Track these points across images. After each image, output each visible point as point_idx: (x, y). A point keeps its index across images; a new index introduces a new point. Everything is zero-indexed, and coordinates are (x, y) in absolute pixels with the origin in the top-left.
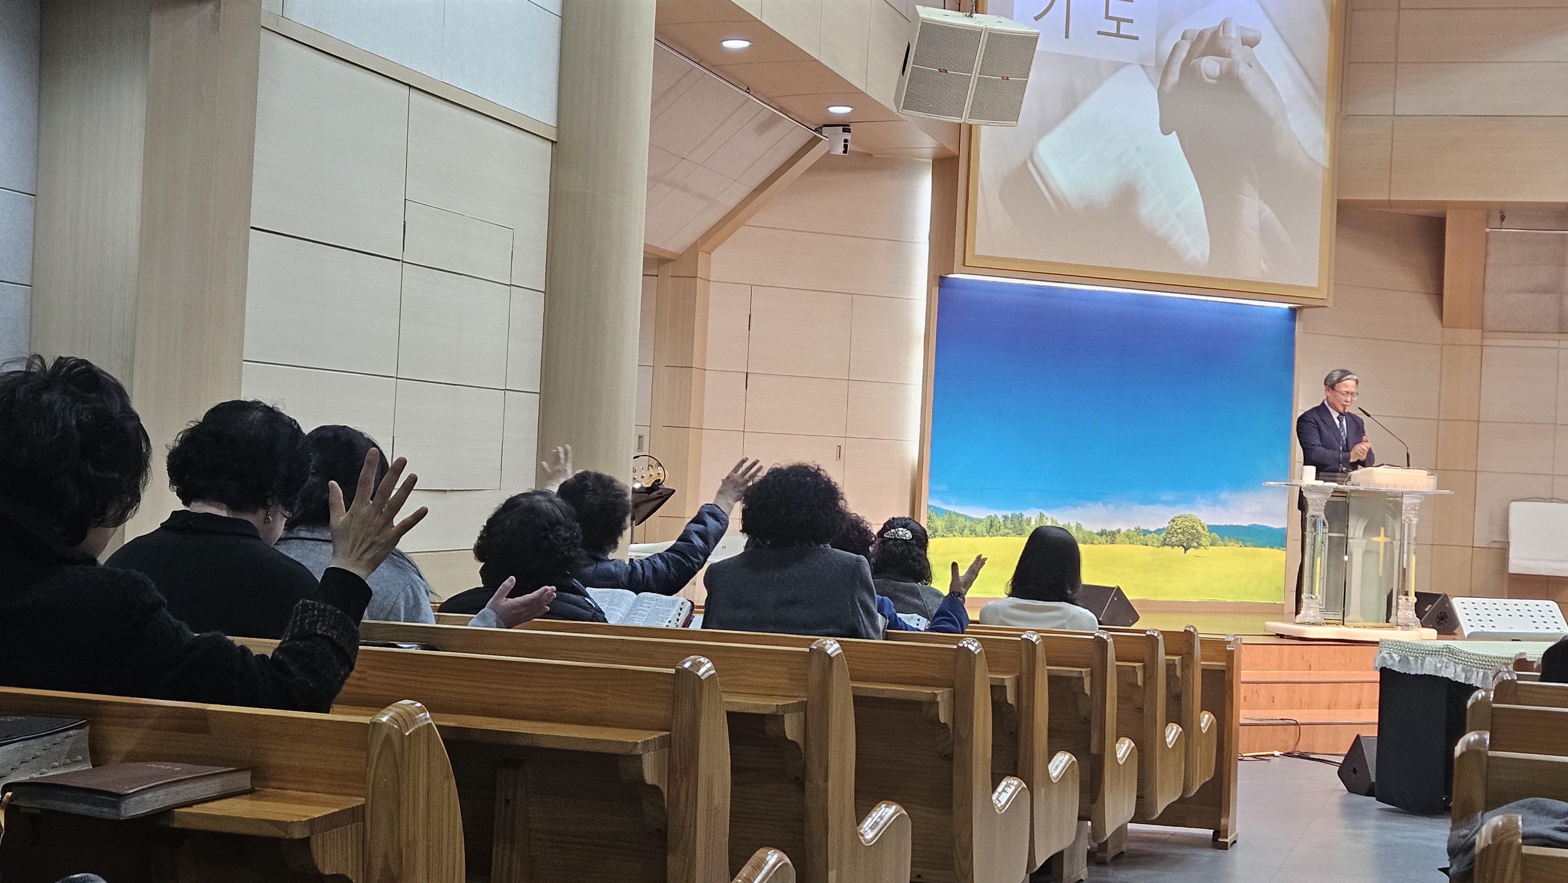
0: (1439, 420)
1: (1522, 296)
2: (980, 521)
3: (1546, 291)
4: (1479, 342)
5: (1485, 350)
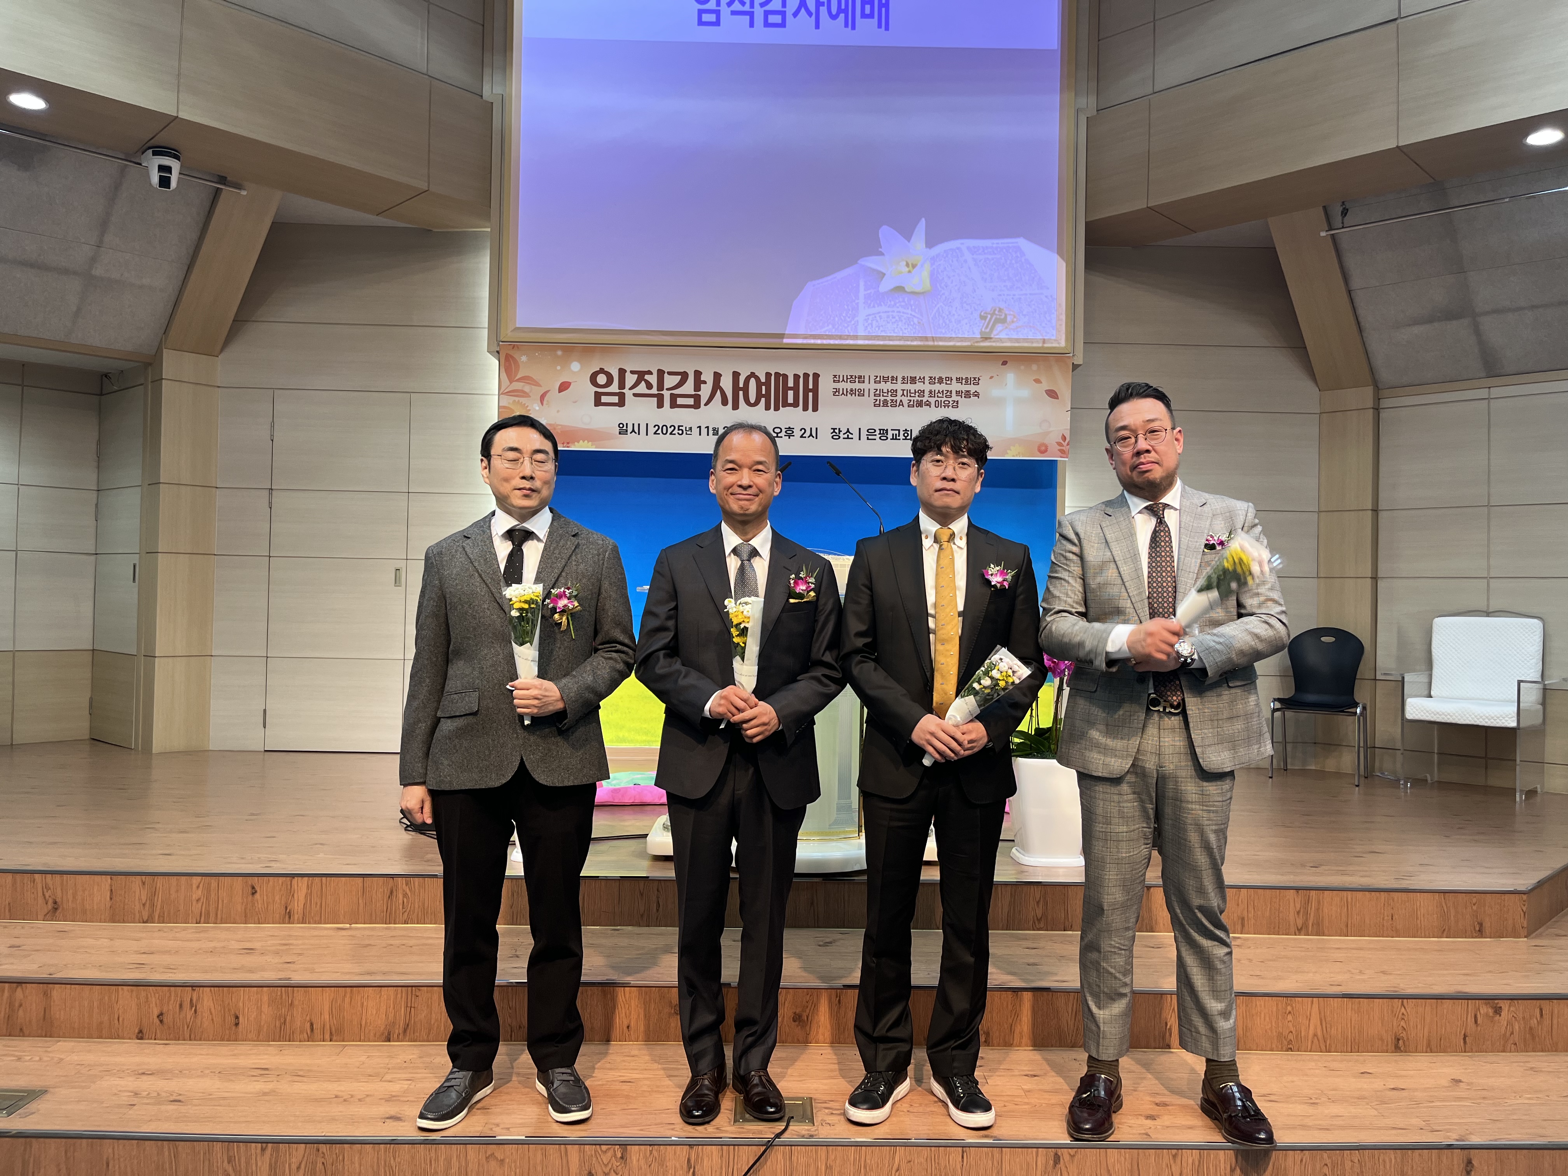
0: (1319, 512)
1: (1417, 330)
3: (1449, 315)
4: (1370, 404)
5: (1384, 415)
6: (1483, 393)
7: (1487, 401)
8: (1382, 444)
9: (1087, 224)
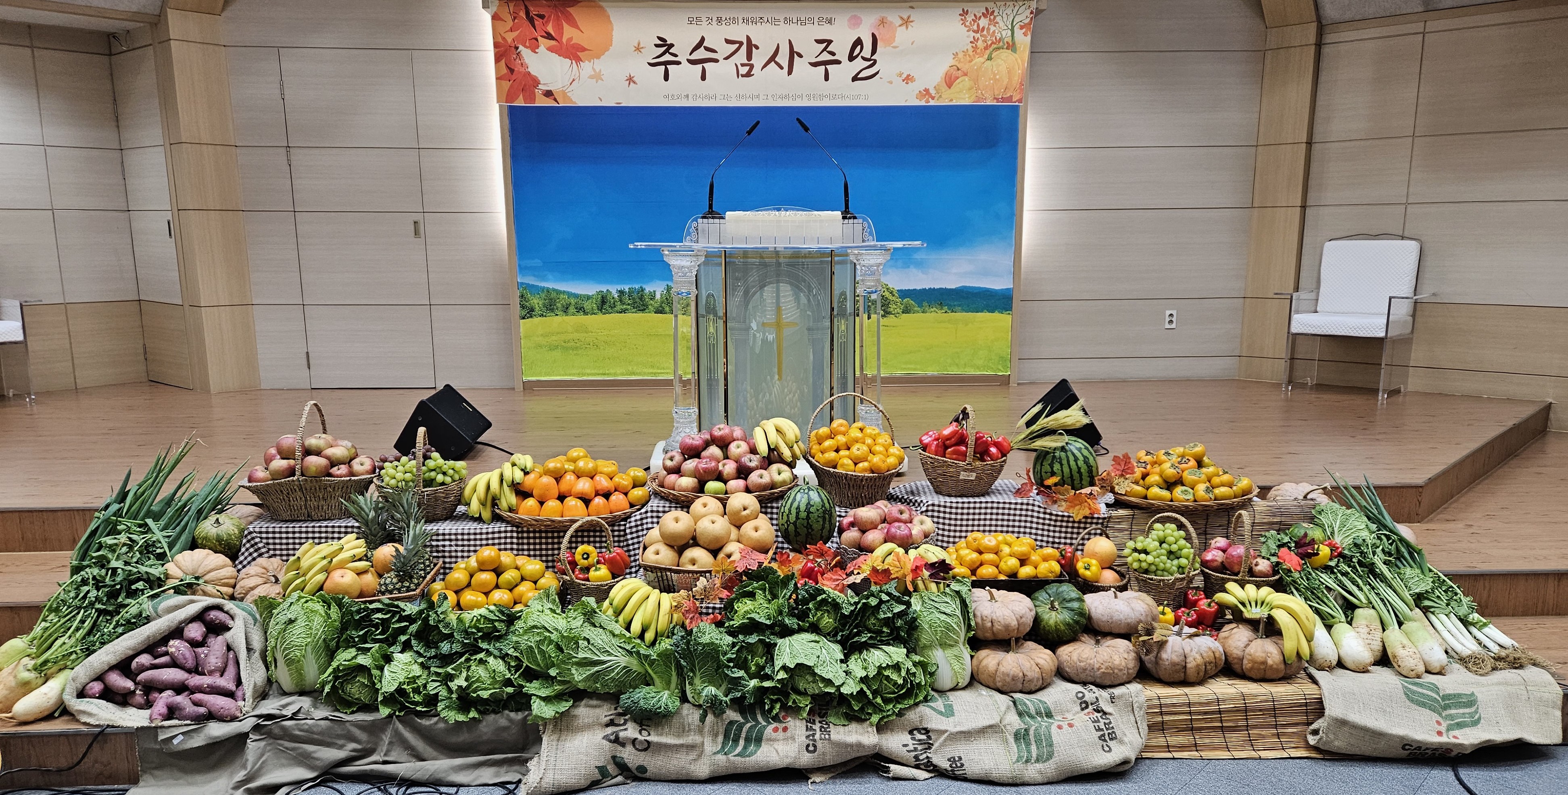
0: (1258, 146)
2: (589, 298)
4: (1313, 40)
5: (1326, 50)
6: (1420, 27)
7: (1422, 35)
8: (1322, 78)
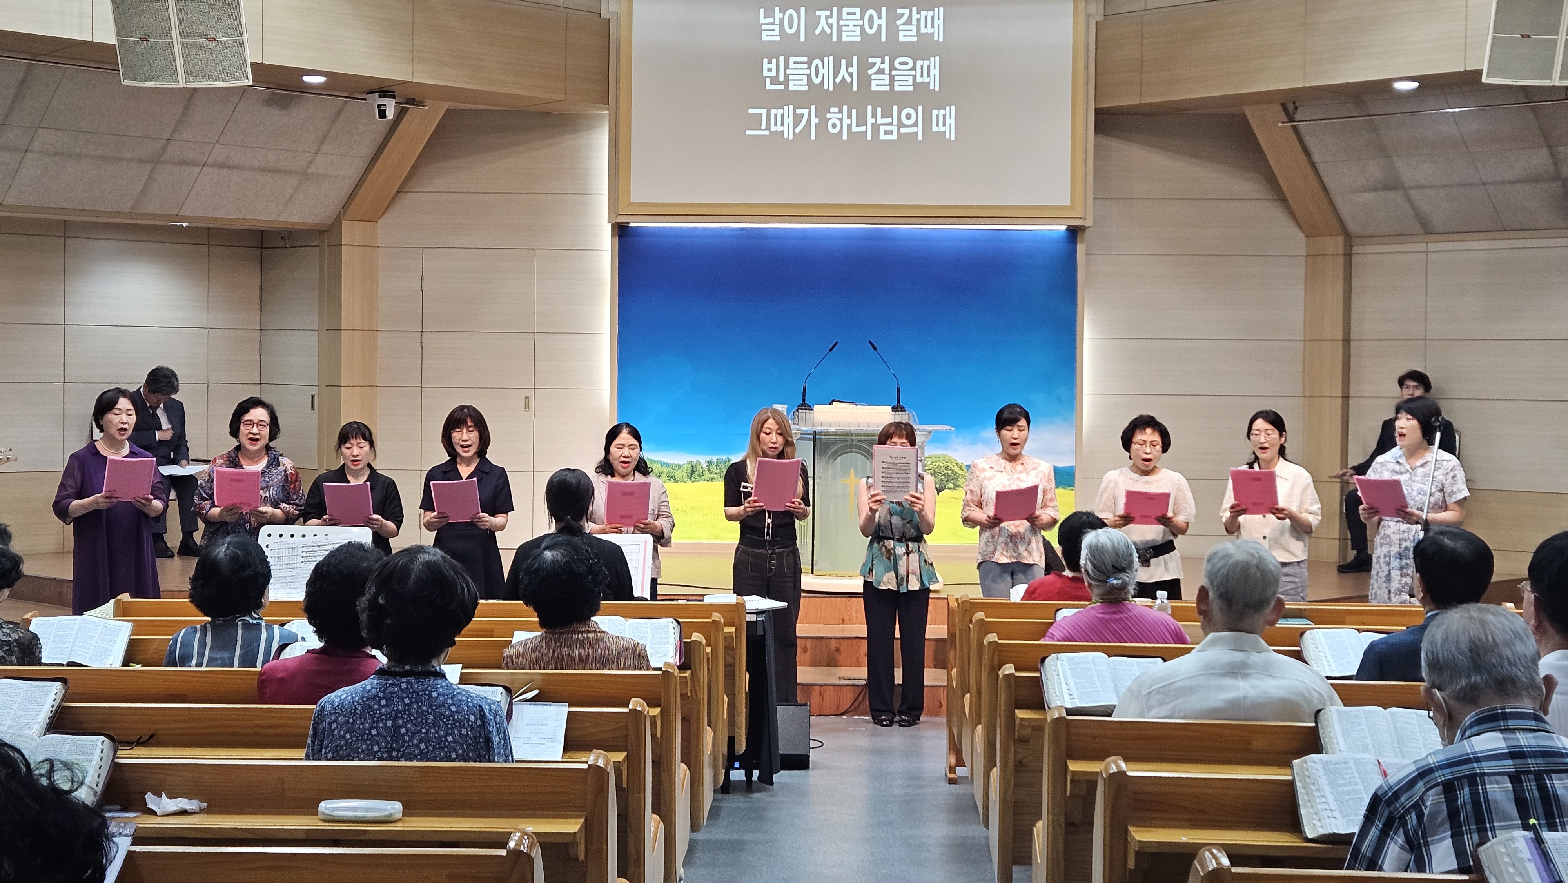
0: (1305, 341)
1: (1367, 195)
2: (680, 467)
3: (1388, 187)
4: (1341, 251)
5: (1355, 259)
6: (1422, 247)
7: (1424, 254)
8: (1355, 283)
9: (1098, 112)
